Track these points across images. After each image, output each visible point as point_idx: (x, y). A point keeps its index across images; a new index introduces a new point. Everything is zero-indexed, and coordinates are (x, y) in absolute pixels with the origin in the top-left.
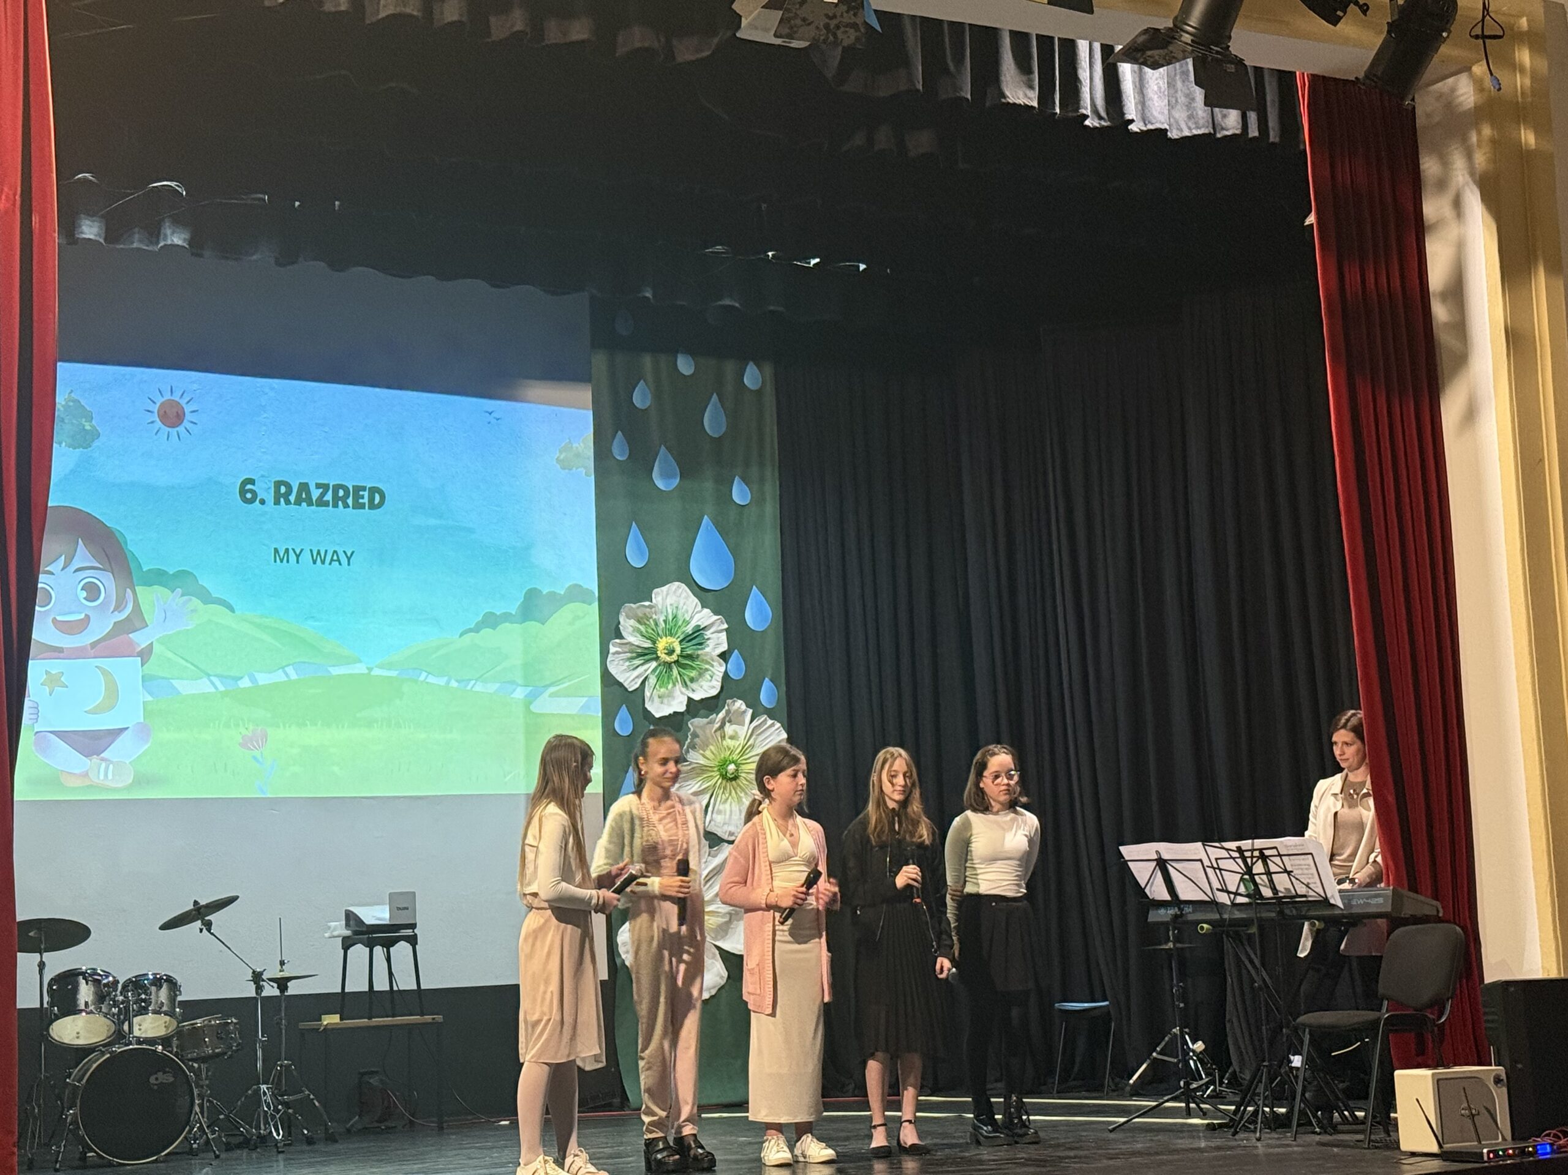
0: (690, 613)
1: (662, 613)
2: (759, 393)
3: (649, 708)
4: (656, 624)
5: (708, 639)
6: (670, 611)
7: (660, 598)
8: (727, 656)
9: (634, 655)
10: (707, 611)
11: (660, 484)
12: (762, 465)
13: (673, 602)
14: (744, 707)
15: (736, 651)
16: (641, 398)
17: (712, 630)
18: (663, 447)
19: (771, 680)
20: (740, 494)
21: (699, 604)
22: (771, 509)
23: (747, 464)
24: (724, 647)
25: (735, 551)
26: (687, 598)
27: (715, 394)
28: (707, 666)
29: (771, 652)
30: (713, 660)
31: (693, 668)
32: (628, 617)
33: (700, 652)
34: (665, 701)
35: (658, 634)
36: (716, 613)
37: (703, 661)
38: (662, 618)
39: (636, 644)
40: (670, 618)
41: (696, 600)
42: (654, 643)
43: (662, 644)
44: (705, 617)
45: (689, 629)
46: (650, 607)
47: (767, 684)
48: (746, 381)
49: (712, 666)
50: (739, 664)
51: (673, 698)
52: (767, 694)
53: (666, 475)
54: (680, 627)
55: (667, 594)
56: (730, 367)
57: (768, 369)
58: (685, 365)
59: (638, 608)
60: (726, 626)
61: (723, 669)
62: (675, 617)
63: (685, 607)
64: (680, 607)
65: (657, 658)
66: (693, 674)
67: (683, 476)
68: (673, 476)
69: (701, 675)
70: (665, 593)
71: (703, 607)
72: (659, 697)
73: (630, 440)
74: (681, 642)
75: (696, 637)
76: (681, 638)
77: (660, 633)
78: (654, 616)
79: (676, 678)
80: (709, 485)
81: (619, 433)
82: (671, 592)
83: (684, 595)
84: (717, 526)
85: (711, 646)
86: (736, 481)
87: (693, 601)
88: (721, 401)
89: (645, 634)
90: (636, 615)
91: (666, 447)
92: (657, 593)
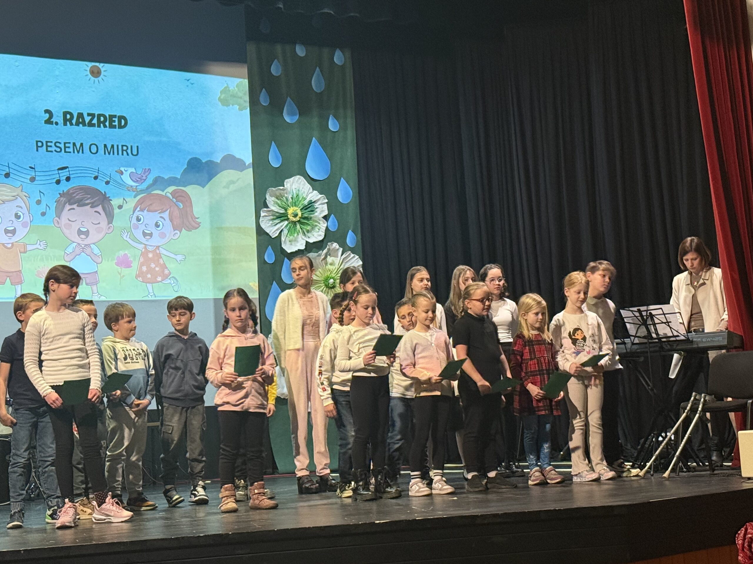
0: (306, 193)
1: (290, 193)
2: (343, 67)
3: (284, 248)
4: (287, 200)
5: (317, 208)
6: (294, 192)
7: (289, 185)
8: (328, 218)
9: (275, 217)
10: (315, 192)
11: (288, 119)
12: (345, 108)
13: (296, 187)
14: (338, 247)
16: (276, 69)
17: (318, 203)
18: (289, 98)
19: (353, 231)
20: (333, 125)
21: (311, 188)
22: (351, 134)
23: (337, 108)
24: (326, 213)
25: (330, 158)
26: (304, 185)
27: (318, 69)
28: (316, 224)
29: (352, 215)
30: (319, 220)
31: (309, 225)
32: (271, 196)
33: (312, 216)
34: (293, 243)
35: (288, 206)
36: (321, 194)
37: (314, 221)
38: (290, 197)
39: (276, 211)
40: (295, 196)
42: (286, 210)
43: (290, 211)
44: (315, 195)
45: (306, 202)
46: (283, 190)
47: (350, 234)
48: (335, 60)
49: (319, 223)
51: (298, 242)
52: (351, 239)
53: (291, 114)
54: (300, 201)
55: (293, 183)
56: (326, 51)
57: (348, 54)
58: (300, 51)
59: (277, 190)
60: (326, 201)
61: (325, 225)
62: (297, 196)
63: (303, 190)
64: (301, 188)
65: (288, 219)
66: (309, 228)
67: (300, 115)
68: (295, 115)
69: (313, 229)
70: (291, 182)
71: (313, 190)
72: (290, 241)
73: (270, 93)
74: (301, 210)
75: (310, 207)
76: (301, 207)
77: (289, 204)
78: (286, 195)
79: (299, 231)
80: (315, 120)
81: (264, 89)
82: (295, 181)
83: (302, 183)
84: (320, 143)
85: (318, 212)
86: (330, 118)
87: (308, 186)
88: (321, 71)
89: (281, 205)
90: (276, 194)
91: (290, 97)
92: (287, 182)
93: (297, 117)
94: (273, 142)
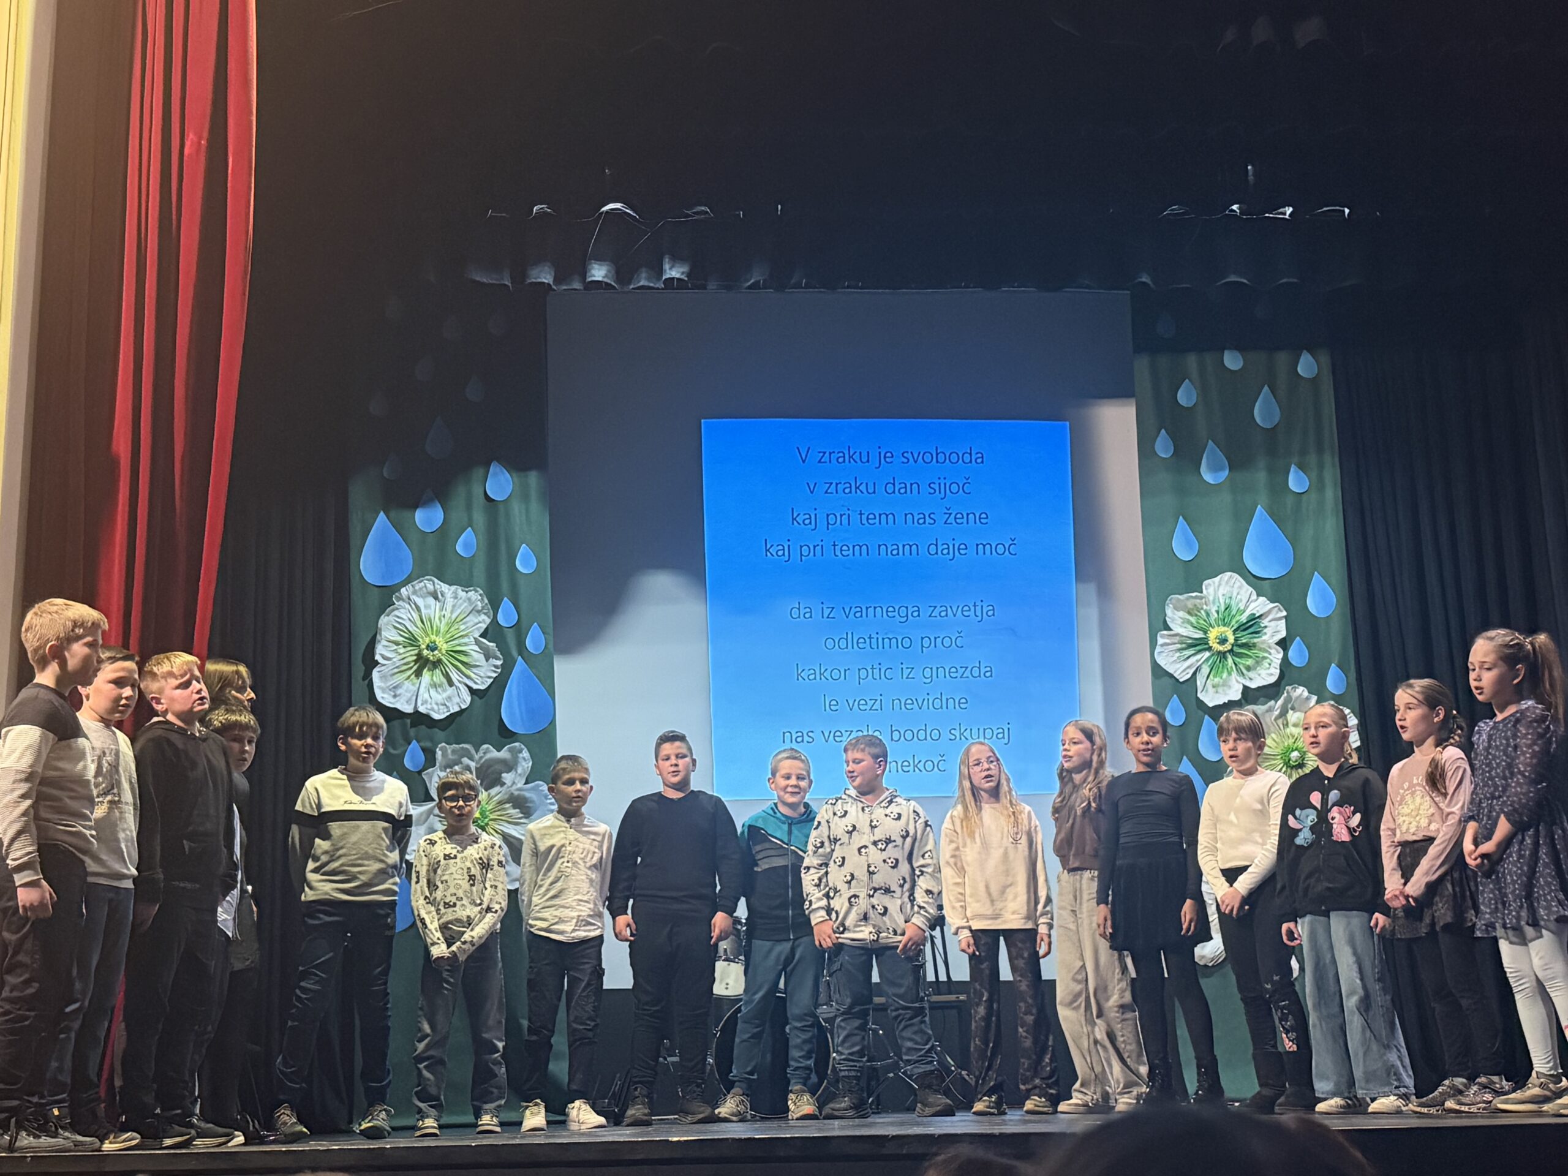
0: (1244, 601)
1: (1214, 603)
2: (1314, 381)
3: (1202, 698)
4: (1208, 615)
5: (1266, 627)
6: (1222, 601)
7: (1211, 590)
8: (1288, 643)
9: (1184, 646)
10: (1262, 599)
11: (1208, 477)
12: (1320, 451)
13: (1225, 592)
14: (1306, 694)
15: (1298, 638)
16: (1186, 396)
17: (1270, 617)
19: (1339, 666)
20: (1296, 482)
21: (1254, 593)
22: (1331, 494)
23: (1303, 452)
24: (1283, 634)
25: (1293, 541)
26: (1240, 587)
27: (1266, 388)
28: (1266, 655)
29: (1337, 638)
30: (1270, 648)
31: (1250, 657)
32: (1176, 608)
33: (1255, 640)
34: (1220, 690)
35: (1211, 625)
36: (1272, 602)
37: (1261, 649)
38: (1214, 609)
39: (1185, 634)
40: (1223, 608)
41: (1251, 589)
42: (1205, 632)
43: (1213, 634)
44: (1260, 605)
45: (1244, 618)
46: (1201, 598)
48: (1299, 370)
49: (1270, 654)
50: (1301, 651)
51: (1230, 687)
52: (1335, 680)
53: (1215, 468)
54: (1234, 616)
55: (1219, 585)
56: (1282, 358)
57: (1325, 359)
59: (1188, 599)
60: (1284, 613)
61: (1282, 656)
62: (1228, 607)
63: (1239, 597)
64: (1235, 594)
65: (1210, 649)
66: (1250, 662)
67: (1231, 468)
68: (1222, 469)
69: (1258, 663)
70: (1217, 584)
71: (1258, 595)
72: (1214, 687)
73: (1173, 436)
74: (1235, 631)
75: (1252, 625)
76: (1235, 628)
77: (1213, 622)
78: (1205, 607)
79: (1232, 667)
80: (1261, 476)
81: (1163, 431)
82: (1223, 583)
83: (1238, 584)
84: (1272, 515)
85: (1268, 635)
86: (1292, 469)
87: (1247, 590)
88: (1272, 392)
89: (1196, 624)
90: (1186, 606)
91: (1213, 441)
92: (1209, 584)
93: (1227, 472)
94: (1181, 518)
